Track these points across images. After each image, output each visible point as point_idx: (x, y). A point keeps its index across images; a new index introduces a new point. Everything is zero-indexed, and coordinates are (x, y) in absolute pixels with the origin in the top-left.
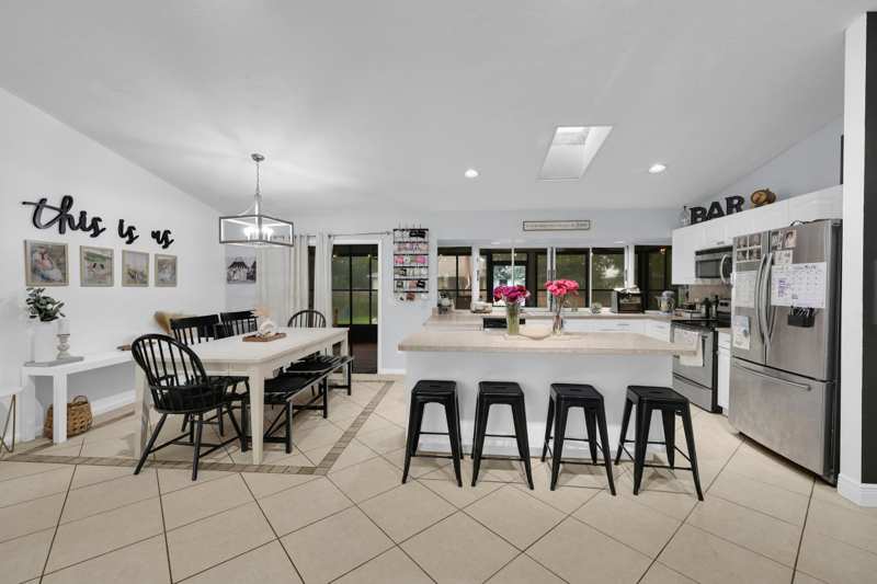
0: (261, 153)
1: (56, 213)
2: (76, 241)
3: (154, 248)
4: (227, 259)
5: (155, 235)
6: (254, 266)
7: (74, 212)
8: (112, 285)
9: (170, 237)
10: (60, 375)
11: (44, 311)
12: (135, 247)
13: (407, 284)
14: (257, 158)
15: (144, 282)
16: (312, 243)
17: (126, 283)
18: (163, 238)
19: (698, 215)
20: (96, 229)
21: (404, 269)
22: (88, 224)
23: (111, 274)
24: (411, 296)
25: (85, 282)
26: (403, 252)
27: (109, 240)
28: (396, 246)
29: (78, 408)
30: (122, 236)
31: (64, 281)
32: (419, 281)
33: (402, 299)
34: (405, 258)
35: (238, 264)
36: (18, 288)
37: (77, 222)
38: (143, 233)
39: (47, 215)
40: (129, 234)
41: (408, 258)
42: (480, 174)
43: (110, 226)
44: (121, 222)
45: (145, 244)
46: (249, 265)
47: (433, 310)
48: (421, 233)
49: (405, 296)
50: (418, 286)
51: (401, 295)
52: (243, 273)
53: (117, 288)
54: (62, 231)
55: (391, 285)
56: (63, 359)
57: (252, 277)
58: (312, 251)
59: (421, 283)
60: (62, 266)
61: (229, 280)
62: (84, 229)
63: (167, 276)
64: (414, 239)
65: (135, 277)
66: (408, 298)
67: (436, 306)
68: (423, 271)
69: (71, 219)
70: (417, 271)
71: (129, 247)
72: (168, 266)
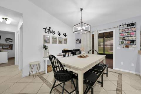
1: (48, 30)
2: (50, 36)
3: (63, 37)
4: (76, 39)
5: (64, 34)
6: (81, 40)
7: (51, 30)
8: (56, 43)
9: (66, 35)
10: (46, 60)
11: (45, 48)
13: (125, 42)
14: (81, 10)
15: (62, 43)
16: (93, 33)
18: (65, 35)
20: (54, 33)
21: (124, 37)
23: (56, 41)
24: (127, 46)
25: (53, 43)
26: (125, 32)
27: (56, 35)
28: (121, 31)
30: (58, 34)
31: (49, 42)
32: (131, 41)
33: (123, 47)
34: (125, 34)
35: (78, 40)
36: (42, 43)
37: (51, 32)
38: (62, 34)
39: (47, 31)
40: (59, 34)
41: (127, 34)
43: (56, 32)
44: (58, 32)
46: (80, 40)
48: (133, 24)
49: (125, 46)
50: (131, 43)
51: (123, 46)
52: (78, 42)
53: (58, 44)
54: (49, 33)
55: (119, 42)
57: (80, 42)
58: (93, 35)
60: (49, 40)
61: (76, 43)
62: (52, 33)
63: (66, 42)
64: (128, 27)
65: (60, 42)
66: (126, 47)
68: (134, 38)
70: (130, 38)
71: (59, 37)
72: (66, 40)
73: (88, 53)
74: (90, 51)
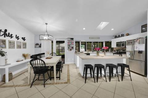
1: (4, 33)
2: (7, 39)
3: (22, 41)
4: (35, 43)
5: (22, 38)
6: (41, 44)
7: (7, 33)
8: (15, 48)
9: (25, 39)
10: (7, 68)
11: (2, 54)
13: (70, 48)
14: (46, 24)
15: (21, 48)
17: (17, 48)
18: (24, 39)
19: (116, 37)
20: (11, 37)
22: (10, 35)
23: (14, 46)
25: (10, 48)
27: (14, 39)
28: (68, 41)
30: (16, 38)
31: (5, 47)
32: (72, 47)
35: (37, 44)
37: (8, 35)
38: (20, 38)
39: (2, 33)
40: (17, 38)
41: (70, 43)
42: (86, 29)
43: (14, 36)
44: (16, 35)
47: (74, 52)
52: (38, 46)
53: (16, 50)
54: (5, 37)
55: (67, 48)
56: (6, 65)
57: (40, 47)
58: (52, 41)
60: (5, 44)
61: (35, 47)
62: (9, 37)
63: (25, 47)
64: (71, 40)
65: (19, 47)
66: (70, 50)
68: (73, 45)
69: (6, 34)
71: (18, 41)
72: (25, 45)
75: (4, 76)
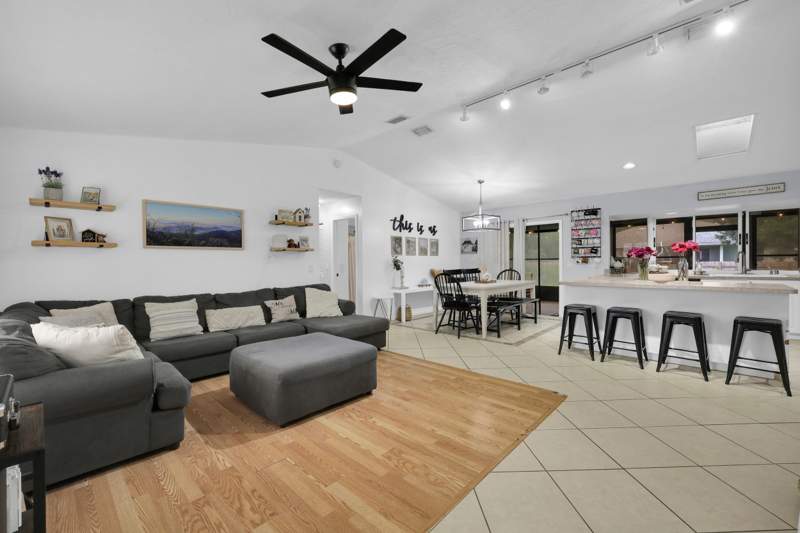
0: (482, 179)
1: (399, 223)
2: (404, 234)
3: (430, 236)
4: (462, 239)
5: (430, 228)
6: (476, 243)
7: (404, 222)
8: (415, 254)
9: (436, 229)
10: (403, 293)
11: (397, 266)
12: (423, 236)
13: (582, 251)
14: (480, 182)
15: (426, 254)
16: (512, 226)
17: (420, 254)
18: (433, 230)
20: (410, 229)
21: (580, 240)
22: (408, 226)
23: (415, 249)
24: (585, 260)
25: (408, 253)
26: (580, 227)
27: (415, 233)
28: (573, 224)
29: (408, 309)
30: (418, 231)
31: (401, 253)
32: (593, 248)
33: (578, 262)
34: (580, 232)
35: (467, 242)
36: (389, 258)
37: (405, 226)
38: (425, 229)
39: (397, 224)
40: (420, 230)
41: (583, 232)
42: (637, 165)
43: (414, 226)
44: (418, 224)
45: (427, 234)
46: (474, 242)
47: (606, 271)
48: (594, 212)
49: (580, 260)
50: (591, 252)
51: (577, 259)
52: (470, 247)
53: (417, 258)
54: (400, 231)
55: (569, 251)
56: (402, 288)
57: (475, 250)
58: (512, 230)
59: (594, 250)
60: (401, 246)
61: (462, 252)
62: (407, 229)
63: (435, 250)
64: (587, 217)
65: (423, 252)
66: (582, 262)
67: (608, 268)
68: (597, 241)
69: (403, 225)
70: (590, 241)
71: (421, 236)
72: (435, 244)
73: (498, 277)
74: (501, 273)
75: (400, 309)
